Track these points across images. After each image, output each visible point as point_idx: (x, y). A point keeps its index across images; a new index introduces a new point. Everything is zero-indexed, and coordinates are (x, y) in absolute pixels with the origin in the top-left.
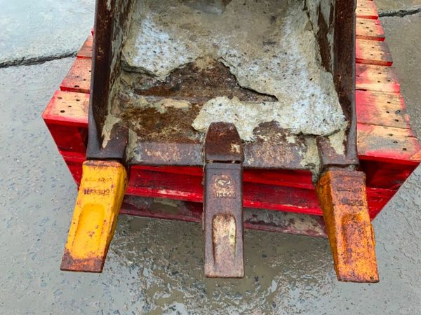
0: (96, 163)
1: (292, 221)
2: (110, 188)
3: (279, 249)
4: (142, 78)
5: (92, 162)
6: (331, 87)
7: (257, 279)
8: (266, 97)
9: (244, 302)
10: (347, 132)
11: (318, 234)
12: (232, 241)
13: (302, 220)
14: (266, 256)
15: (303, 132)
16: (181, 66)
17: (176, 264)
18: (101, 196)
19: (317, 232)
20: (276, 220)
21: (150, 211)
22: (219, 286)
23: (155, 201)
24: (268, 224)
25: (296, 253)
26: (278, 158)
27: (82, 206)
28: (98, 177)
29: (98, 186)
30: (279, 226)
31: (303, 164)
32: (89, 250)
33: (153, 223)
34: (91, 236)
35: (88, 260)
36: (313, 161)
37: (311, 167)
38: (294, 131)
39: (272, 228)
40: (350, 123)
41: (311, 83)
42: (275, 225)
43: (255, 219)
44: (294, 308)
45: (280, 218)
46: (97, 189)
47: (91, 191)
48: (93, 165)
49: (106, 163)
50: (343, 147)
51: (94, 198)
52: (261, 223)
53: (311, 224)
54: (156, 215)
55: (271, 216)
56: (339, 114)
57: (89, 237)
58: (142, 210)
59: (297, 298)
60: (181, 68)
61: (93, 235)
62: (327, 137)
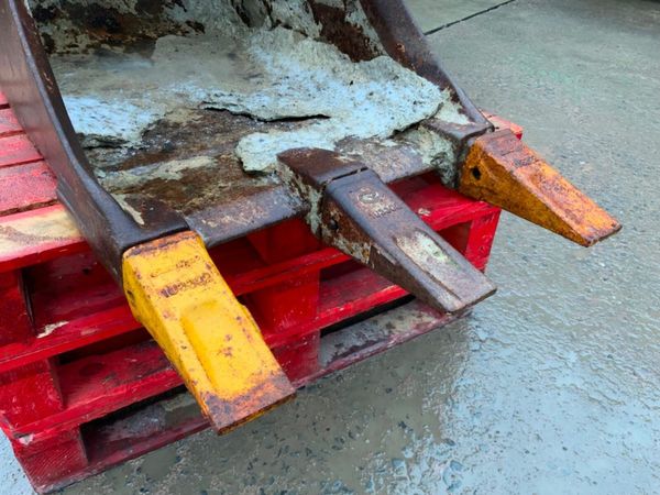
0: (150, 245)
1: (389, 326)
2: (206, 271)
3: (400, 371)
4: (97, 155)
5: (141, 246)
6: (395, 67)
7: (403, 425)
8: (310, 121)
9: (412, 466)
10: (455, 98)
11: (431, 325)
12: (442, 258)
13: (401, 318)
14: (391, 390)
15: (398, 128)
16: (150, 125)
17: (273, 480)
18: (200, 288)
19: (428, 323)
20: (369, 336)
21: (170, 429)
22: (361, 469)
23: (167, 409)
24: (364, 347)
25: (423, 363)
26: (394, 165)
27: (178, 316)
28: (169, 263)
29: (182, 276)
30: (379, 340)
31: (427, 161)
32: (246, 374)
33: (186, 447)
34: (229, 354)
35: (260, 387)
36: (439, 149)
37: (438, 161)
38: (383, 135)
39: (371, 349)
40: (451, 87)
41: (355, 86)
42: (373, 343)
43: (343, 350)
44: (476, 430)
45: (372, 331)
46: (183, 280)
47: (176, 287)
48: (147, 250)
49: (169, 239)
50: (463, 116)
51: (191, 296)
52: (354, 349)
53: (415, 318)
54: (185, 430)
55: (360, 336)
56: (429, 88)
57: (228, 357)
58: (154, 435)
59: (468, 416)
60: (151, 129)
61: (232, 352)
62: (432, 117)
